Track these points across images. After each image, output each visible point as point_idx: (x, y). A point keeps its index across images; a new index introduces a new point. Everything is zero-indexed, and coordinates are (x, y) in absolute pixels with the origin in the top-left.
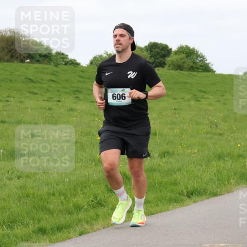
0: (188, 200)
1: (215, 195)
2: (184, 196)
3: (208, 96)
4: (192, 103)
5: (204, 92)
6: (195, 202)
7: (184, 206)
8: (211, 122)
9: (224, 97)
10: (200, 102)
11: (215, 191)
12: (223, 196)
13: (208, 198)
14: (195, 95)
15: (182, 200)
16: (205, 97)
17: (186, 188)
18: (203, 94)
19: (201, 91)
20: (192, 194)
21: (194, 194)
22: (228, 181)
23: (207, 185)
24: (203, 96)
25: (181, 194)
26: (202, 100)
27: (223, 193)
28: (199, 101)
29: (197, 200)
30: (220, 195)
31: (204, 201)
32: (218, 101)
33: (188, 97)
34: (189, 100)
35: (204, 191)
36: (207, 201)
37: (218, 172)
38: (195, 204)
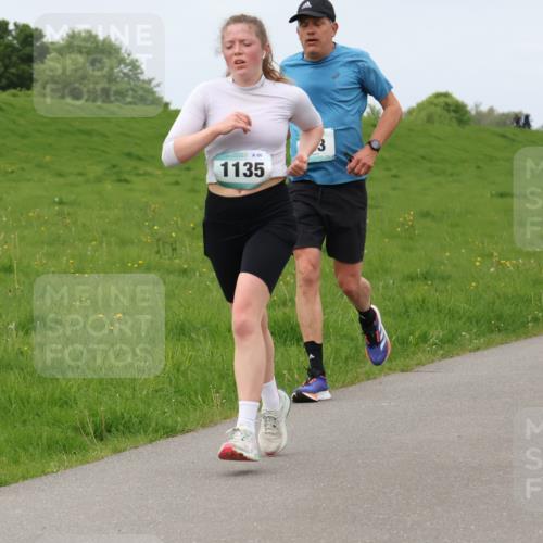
0: (99, 445)
1: (170, 432)
2: (87, 435)
3: (149, 169)
4: (108, 186)
5: (139, 158)
6: (117, 451)
7: (88, 462)
8: (158, 240)
9: (192, 172)
10: (129, 186)
11: (170, 422)
12: (190, 435)
13: (151, 441)
14: (114, 166)
15: (83, 448)
16: (141, 172)
17: (94, 415)
18: (134, 163)
19: (129, 155)
20: (109, 431)
21: (113, 429)
22: (204, 395)
23: (149, 405)
24: (135, 168)
25: (80, 429)
26: (134, 179)
27: (189, 427)
28: (126, 181)
29: (122, 446)
30: (183, 432)
31: (141, 449)
32: (177, 183)
33: (96, 170)
34: (99, 180)
35: (140, 422)
36: (149, 447)
37: (178, 370)
38: (115, 457)
